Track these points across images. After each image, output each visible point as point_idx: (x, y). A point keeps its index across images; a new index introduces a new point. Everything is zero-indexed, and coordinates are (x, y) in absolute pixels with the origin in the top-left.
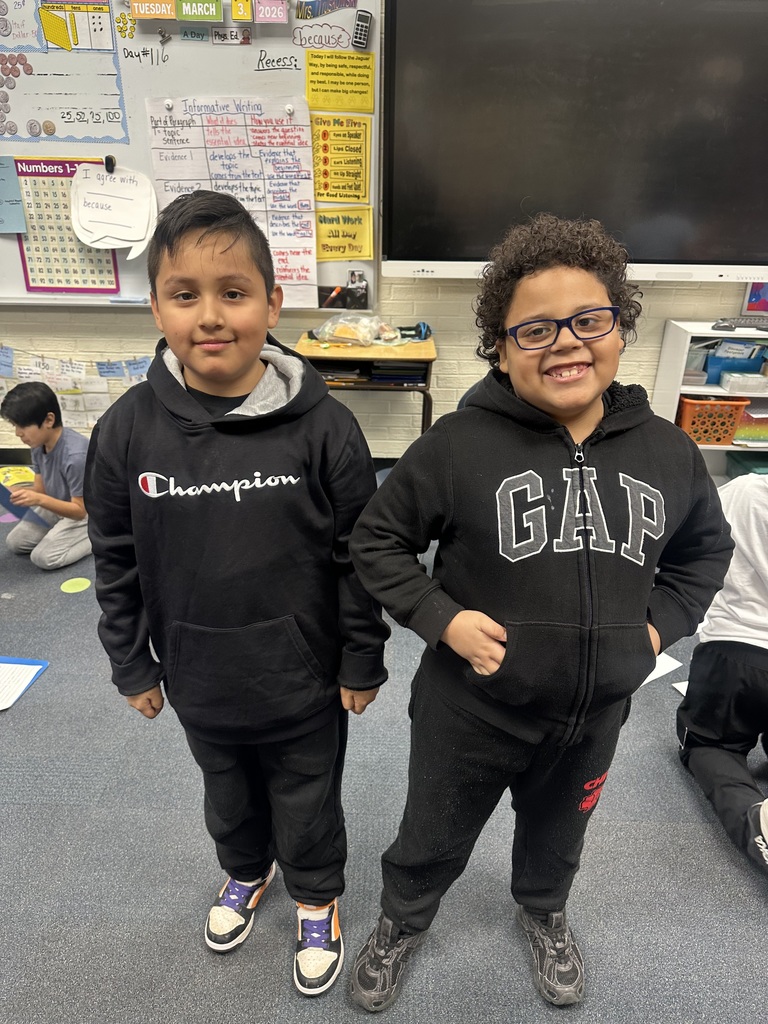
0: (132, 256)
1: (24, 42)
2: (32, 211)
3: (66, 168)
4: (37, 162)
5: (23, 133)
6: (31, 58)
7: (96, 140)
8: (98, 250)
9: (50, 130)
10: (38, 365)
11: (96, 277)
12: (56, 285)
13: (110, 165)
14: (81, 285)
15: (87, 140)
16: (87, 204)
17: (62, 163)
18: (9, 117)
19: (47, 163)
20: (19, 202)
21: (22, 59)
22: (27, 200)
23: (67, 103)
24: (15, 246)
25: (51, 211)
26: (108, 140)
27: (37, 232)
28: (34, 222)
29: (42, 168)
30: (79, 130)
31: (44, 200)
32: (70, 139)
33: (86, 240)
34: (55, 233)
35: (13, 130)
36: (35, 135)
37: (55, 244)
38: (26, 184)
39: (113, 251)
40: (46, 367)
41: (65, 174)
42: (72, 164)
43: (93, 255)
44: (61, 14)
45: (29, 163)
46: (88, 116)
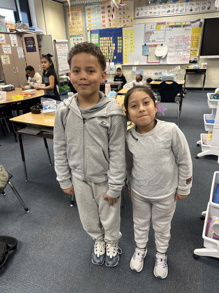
0: (163, 57)
1: (153, 30)
2: (150, 52)
3: (156, 46)
4: (152, 45)
5: (151, 41)
6: (154, 32)
7: (161, 42)
8: (158, 57)
9: (155, 41)
10: (146, 73)
11: (157, 61)
12: (151, 62)
13: (162, 45)
14: (155, 62)
15: (160, 42)
16: (158, 50)
17: (155, 45)
18: (150, 39)
19: (153, 45)
20: (148, 51)
21: (153, 32)
22: (150, 50)
23: (158, 37)
24: (147, 57)
25: (153, 52)
26: (162, 41)
27: (150, 55)
28: (150, 53)
29: (153, 46)
30: (159, 40)
31: (152, 50)
32: (157, 42)
33: (157, 55)
34: (152, 55)
35: (150, 41)
36: (152, 41)
37: (152, 56)
38: (150, 48)
39: (160, 57)
40: (148, 74)
41: (156, 47)
42: (157, 45)
43: (157, 58)
44: (159, 26)
45: (151, 45)
46: (160, 39)
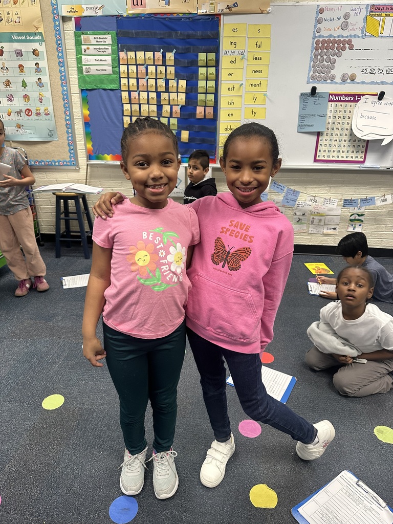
0: (384, 143)
1: (353, 33)
2: (330, 120)
3: (355, 98)
4: (341, 95)
5: (338, 80)
6: (355, 42)
7: (376, 83)
8: (360, 140)
9: (353, 78)
10: (311, 200)
11: (354, 155)
12: (331, 158)
13: (381, 96)
14: (345, 159)
15: (372, 83)
16: (362, 116)
17: (354, 95)
18: (333, 72)
19: (346, 95)
20: (325, 115)
21: (349, 42)
22: (329, 114)
23: (366, 64)
24: (314, 138)
25: (340, 121)
26: (384, 83)
27: (329, 132)
28: (330, 126)
29: (343, 98)
30: (369, 78)
31: (339, 114)
32: (363, 83)
33: (359, 134)
34: (338, 132)
35: (332, 79)
36: (344, 80)
37: (337, 138)
38: (331, 106)
39: (368, 141)
40: (315, 201)
41: (355, 101)
42: (359, 96)
43: (356, 144)
44: (378, 18)
45: (336, 95)
46: (376, 71)
